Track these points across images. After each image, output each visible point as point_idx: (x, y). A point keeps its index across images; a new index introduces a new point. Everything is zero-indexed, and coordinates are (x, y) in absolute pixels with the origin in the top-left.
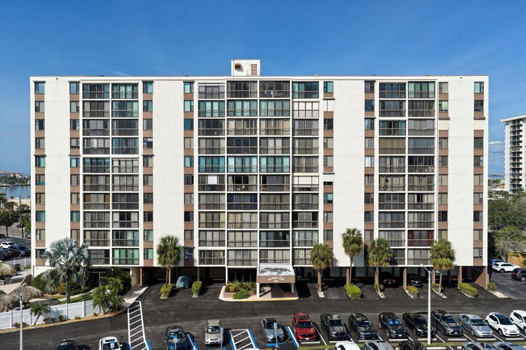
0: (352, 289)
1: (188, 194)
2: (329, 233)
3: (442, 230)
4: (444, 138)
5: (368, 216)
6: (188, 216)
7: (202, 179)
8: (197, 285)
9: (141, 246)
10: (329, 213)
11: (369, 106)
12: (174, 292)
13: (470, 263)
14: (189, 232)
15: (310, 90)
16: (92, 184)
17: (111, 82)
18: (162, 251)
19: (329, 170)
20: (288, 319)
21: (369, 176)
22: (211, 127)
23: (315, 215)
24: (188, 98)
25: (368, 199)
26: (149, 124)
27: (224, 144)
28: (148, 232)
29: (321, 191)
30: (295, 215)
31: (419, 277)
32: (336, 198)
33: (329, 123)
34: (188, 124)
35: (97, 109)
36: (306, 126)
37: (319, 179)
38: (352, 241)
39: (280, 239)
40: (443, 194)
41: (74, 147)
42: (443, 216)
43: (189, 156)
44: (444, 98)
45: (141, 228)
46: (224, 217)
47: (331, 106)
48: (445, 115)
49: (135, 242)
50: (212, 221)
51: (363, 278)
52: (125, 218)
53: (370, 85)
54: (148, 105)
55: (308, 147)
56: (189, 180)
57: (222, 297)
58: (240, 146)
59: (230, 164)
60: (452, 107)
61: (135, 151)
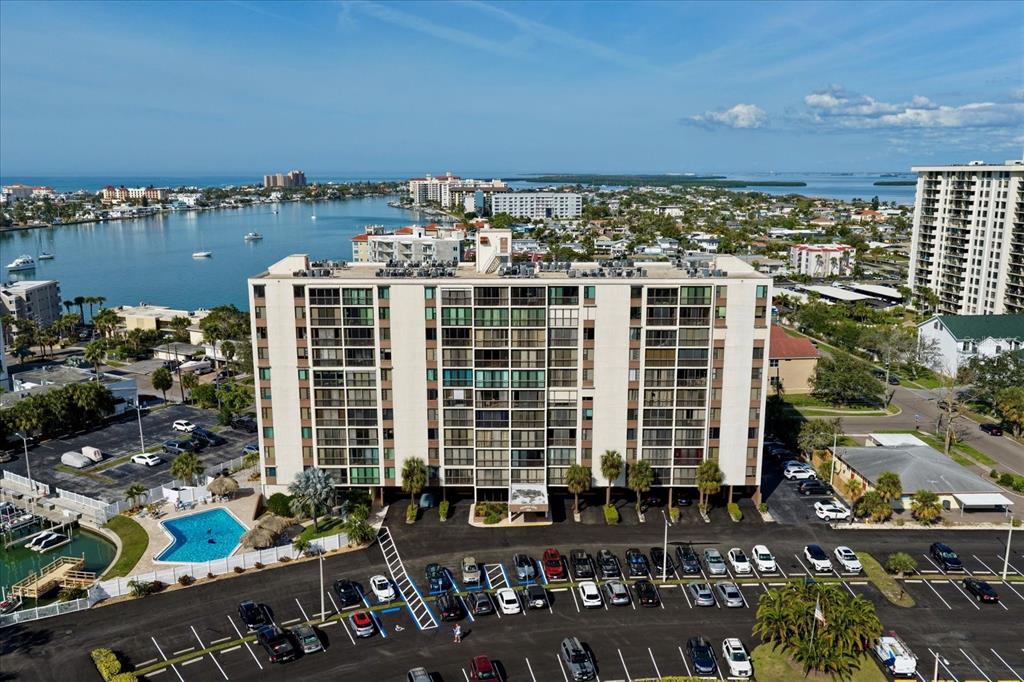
0: (610, 512)
1: (432, 411)
2: (587, 453)
3: (714, 449)
4: (719, 348)
5: (631, 433)
6: (432, 434)
7: (447, 393)
8: (444, 506)
9: (382, 465)
10: (587, 430)
11: (635, 313)
12: (421, 512)
13: (742, 482)
14: (433, 451)
15: (569, 294)
16: (325, 399)
17: (342, 287)
18: (408, 475)
19: (588, 382)
20: (536, 551)
21: (633, 390)
22: (457, 336)
23: (573, 433)
24: (430, 304)
25: (632, 414)
26: (385, 333)
27: (472, 356)
28: (389, 450)
29: (579, 407)
30: (550, 433)
31: (687, 496)
32: (597, 414)
33: (590, 333)
34: (430, 334)
35: (326, 317)
36: (564, 336)
37: (577, 393)
38: (611, 463)
39: (534, 458)
40: (716, 408)
41: (302, 357)
42: (715, 433)
43: (432, 370)
44: (722, 302)
45: (381, 446)
46: (472, 435)
47: (592, 314)
48: (721, 321)
49: (374, 461)
50: (459, 439)
51: (621, 495)
52: (363, 436)
53: (636, 292)
54: (384, 313)
55: (566, 359)
56: (432, 394)
57: (472, 521)
58: (486, 357)
59: (479, 377)
60: (730, 312)
61: (372, 363)
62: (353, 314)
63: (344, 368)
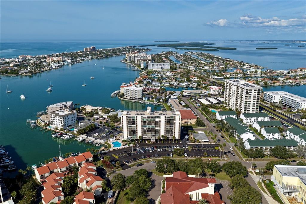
0: (162, 142)
1: (142, 130)
2: (160, 135)
3: (175, 135)
4: (175, 123)
5: (165, 133)
6: (142, 133)
7: (144, 128)
8: (143, 141)
9: (136, 136)
10: (160, 132)
11: (165, 119)
12: (141, 142)
13: (178, 138)
14: (142, 135)
15: (158, 117)
16: (130, 129)
17: (132, 116)
18: (139, 137)
19: (160, 127)
20: (154, 146)
21: (165, 128)
22: (145, 122)
23: (158, 133)
24: (142, 118)
25: (165, 131)
26: (137, 121)
27: (147, 124)
28: (137, 135)
29: (159, 130)
30: (156, 133)
31: (172, 140)
32: (161, 131)
33: (160, 122)
34: (142, 122)
35: (130, 120)
36: (157, 122)
37: (159, 128)
38: (163, 136)
39: (154, 136)
40: (175, 130)
41: (127, 124)
42: (175, 133)
43: (142, 125)
44: (175, 118)
45: (136, 134)
46: (147, 133)
47: (160, 119)
48: (175, 120)
49: (135, 136)
50: (145, 133)
51: (164, 140)
52: (134, 133)
53: (165, 117)
54: (137, 119)
55: (157, 124)
56: (142, 128)
57: (147, 143)
58: (148, 124)
59: (147, 126)
60: (176, 119)
61: (135, 125)
62: (133, 119)
63: (132, 125)
